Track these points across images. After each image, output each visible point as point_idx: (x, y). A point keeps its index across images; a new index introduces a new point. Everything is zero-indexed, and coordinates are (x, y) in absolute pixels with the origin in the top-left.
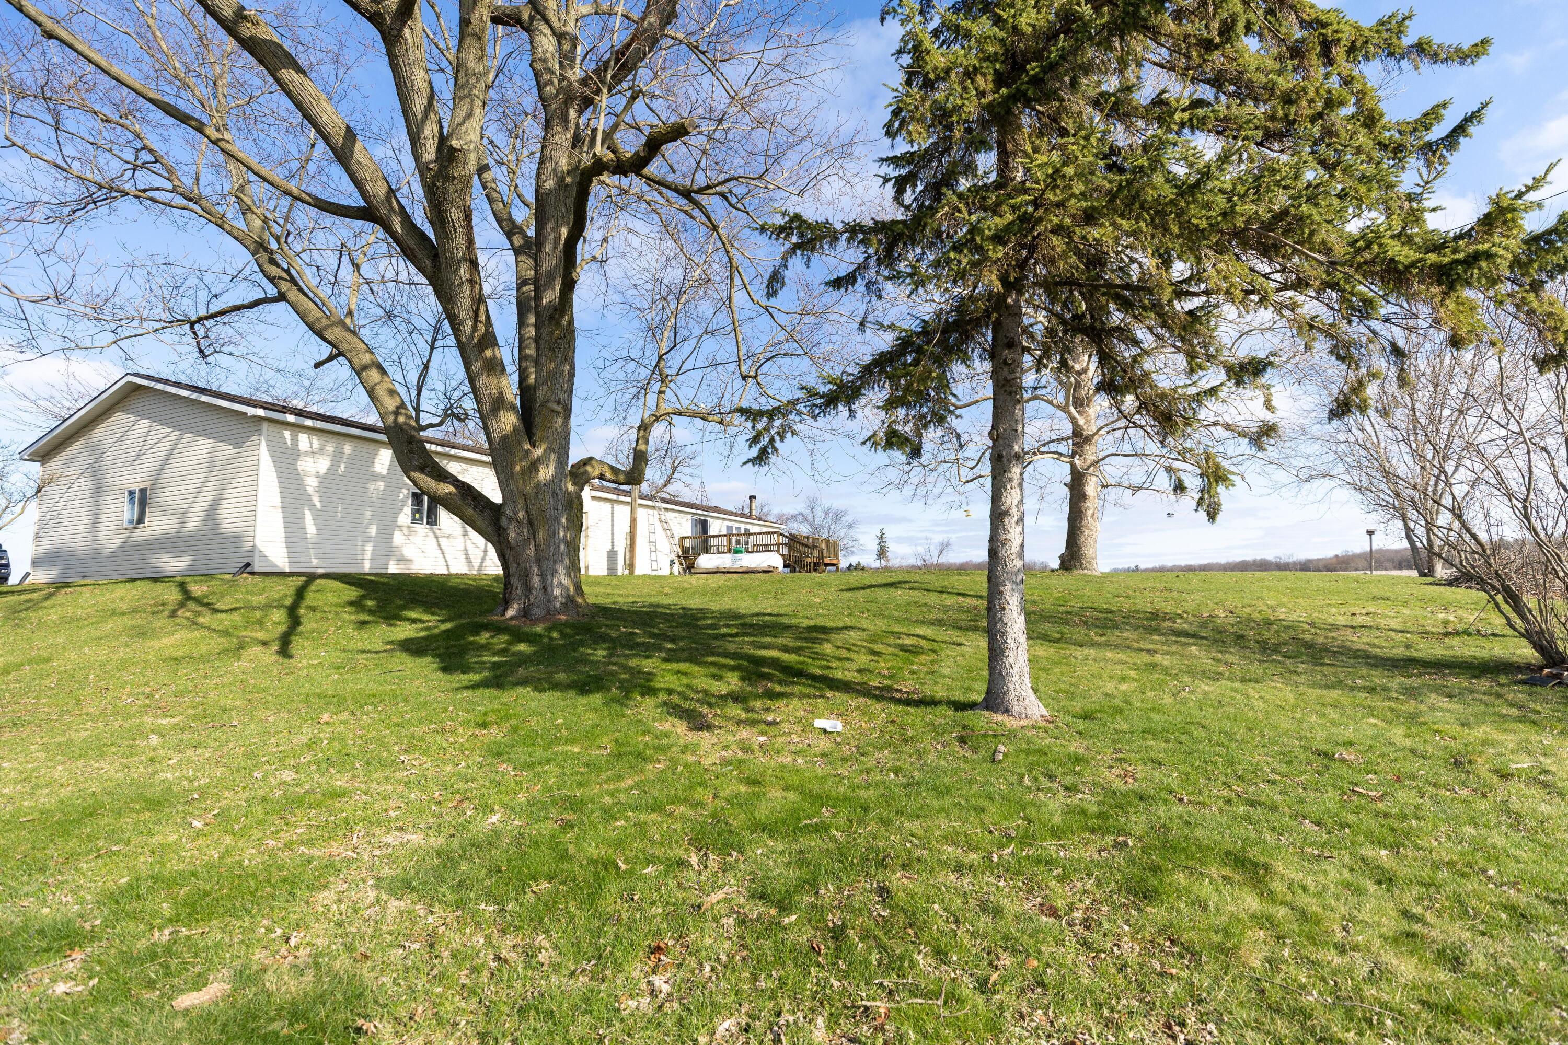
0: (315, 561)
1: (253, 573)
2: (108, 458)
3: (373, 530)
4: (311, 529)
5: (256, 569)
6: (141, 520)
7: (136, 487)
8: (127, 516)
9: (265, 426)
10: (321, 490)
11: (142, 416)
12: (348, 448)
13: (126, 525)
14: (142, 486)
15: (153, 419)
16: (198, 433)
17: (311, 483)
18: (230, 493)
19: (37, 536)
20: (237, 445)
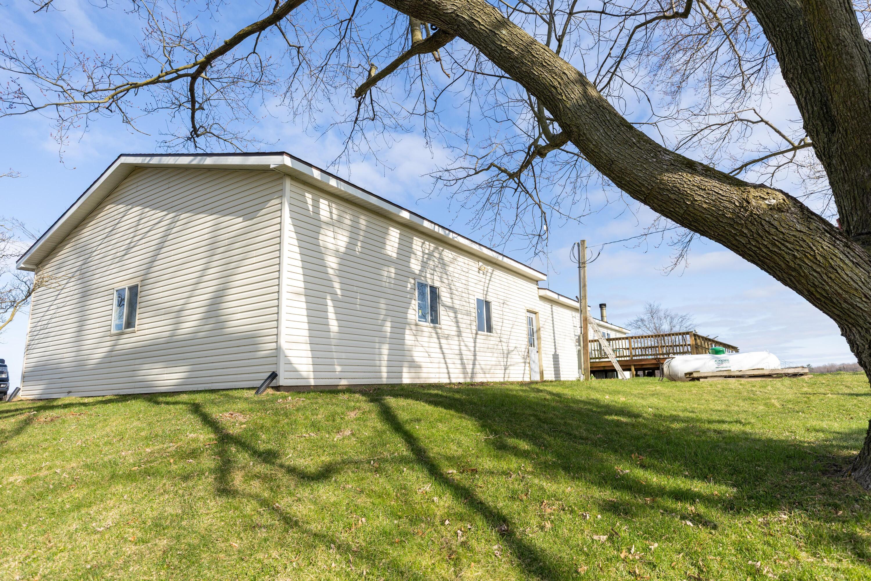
0: (338, 368)
1: (277, 388)
2: (96, 258)
3: (388, 327)
4: (334, 325)
5: (282, 381)
6: (130, 324)
7: (126, 285)
8: (114, 321)
9: (288, 184)
10: (342, 272)
11: (134, 204)
12: (363, 221)
13: (114, 331)
14: (132, 283)
15: (144, 205)
16: (197, 210)
17: (332, 262)
18: (239, 280)
19: (29, 348)
20: (249, 216)
